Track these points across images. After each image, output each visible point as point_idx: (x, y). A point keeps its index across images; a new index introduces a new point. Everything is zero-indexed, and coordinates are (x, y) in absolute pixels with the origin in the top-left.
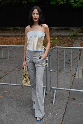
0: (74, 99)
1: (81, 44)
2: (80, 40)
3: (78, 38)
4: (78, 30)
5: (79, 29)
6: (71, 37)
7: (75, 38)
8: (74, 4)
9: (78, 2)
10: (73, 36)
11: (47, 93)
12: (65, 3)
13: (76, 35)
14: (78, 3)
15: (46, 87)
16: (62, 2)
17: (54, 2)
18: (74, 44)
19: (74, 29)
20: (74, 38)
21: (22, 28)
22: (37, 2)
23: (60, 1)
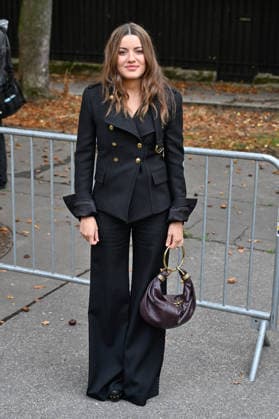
11: (270, 339)
15: (267, 315)
21: (190, 73)
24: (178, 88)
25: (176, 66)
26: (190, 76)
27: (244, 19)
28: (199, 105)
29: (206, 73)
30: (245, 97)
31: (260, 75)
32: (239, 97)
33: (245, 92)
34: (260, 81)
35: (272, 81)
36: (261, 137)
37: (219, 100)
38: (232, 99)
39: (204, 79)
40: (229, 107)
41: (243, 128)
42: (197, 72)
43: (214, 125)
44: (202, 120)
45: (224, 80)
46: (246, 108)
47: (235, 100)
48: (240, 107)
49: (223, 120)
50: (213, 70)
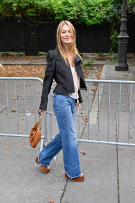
0: (84, 154)
1: (97, 77)
2: (97, 71)
3: (94, 68)
4: (94, 56)
5: (96, 55)
6: (85, 66)
7: (90, 67)
8: (88, 19)
9: (94, 17)
10: (87, 65)
12: (76, 18)
13: (92, 63)
14: (95, 19)
15: (43, 137)
16: (71, 16)
17: (60, 17)
18: (88, 77)
19: (89, 55)
20: (88, 67)
21: (15, 53)
22: (37, 16)
23: (69, 15)
24: (11, 59)
25: (10, 51)
27: (32, 33)
28: (19, 64)
29: (21, 53)
30: (35, 61)
31: (40, 53)
32: (33, 61)
33: (35, 59)
34: (40, 55)
35: (44, 54)
36: (41, 74)
37: (26, 62)
38: (30, 62)
39: (20, 55)
40: (30, 65)
41: (35, 71)
42: (17, 53)
43: (24, 71)
44: (20, 69)
45: (28, 55)
46: (36, 64)
47: (32, 62)
48: (33, 64)
49: (28, 69)
50: (23, 52)
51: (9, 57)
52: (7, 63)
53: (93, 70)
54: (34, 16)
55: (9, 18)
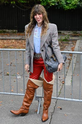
0: (61, 109)
1: (72, 49)
2: (72, 45)
3: (70, 42)
4: (70, 34)
5: (71, 33)
6: (63, 41)
7: (67, 42)
8: (65, 5)
9: (70, 4)
10: (64, 40)
12: (56, 4)
13: (68, 39)
14: (70, 5)
16: (53, 3)
17: (44, 4)
18: (65, 49)
19: (65, 32)
20: (65, 42)
21: (10, 31)
22: (27, 3)
23: (51, 2)
24: (7, 35)
25: (6, 29)
26: (10, 32)
27: (23, 16)
28: (13, 39)
29: (14, 31)
37: (18, 38)
38: (22, 37)
39: (14, 32)
40: (21, 39)
42: (12, 31)
43: (17, 44)
44: (13, 43)
45: (20, 32)
47: (23, 37)
48: (23, 39)
49: (19, 43)
50: (16, 30)
51: (6, 33)
52: (4, 38)
53: (69, 44)
54: (25, 3)
55: (6, 4)
